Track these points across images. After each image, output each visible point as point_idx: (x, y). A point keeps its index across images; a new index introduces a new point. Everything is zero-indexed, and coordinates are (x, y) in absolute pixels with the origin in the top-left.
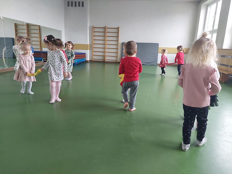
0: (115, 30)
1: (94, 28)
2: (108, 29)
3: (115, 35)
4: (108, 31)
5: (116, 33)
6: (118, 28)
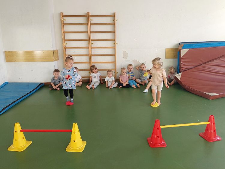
0: (109, 20)
1: (63, 16)
2: (92, 18)
3: (109, 28)
4: (92, 22)
5: (109, 24)
6: (113, 16)
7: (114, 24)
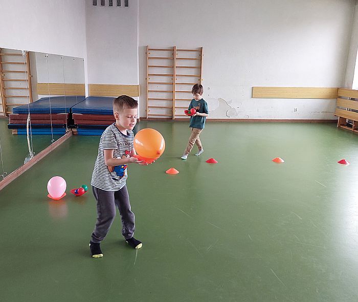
0: (194, 55)
1: (149, 50)
2: (179, 52)
4: (178, 57)
6: (200, 50)
7: (200, 59)
